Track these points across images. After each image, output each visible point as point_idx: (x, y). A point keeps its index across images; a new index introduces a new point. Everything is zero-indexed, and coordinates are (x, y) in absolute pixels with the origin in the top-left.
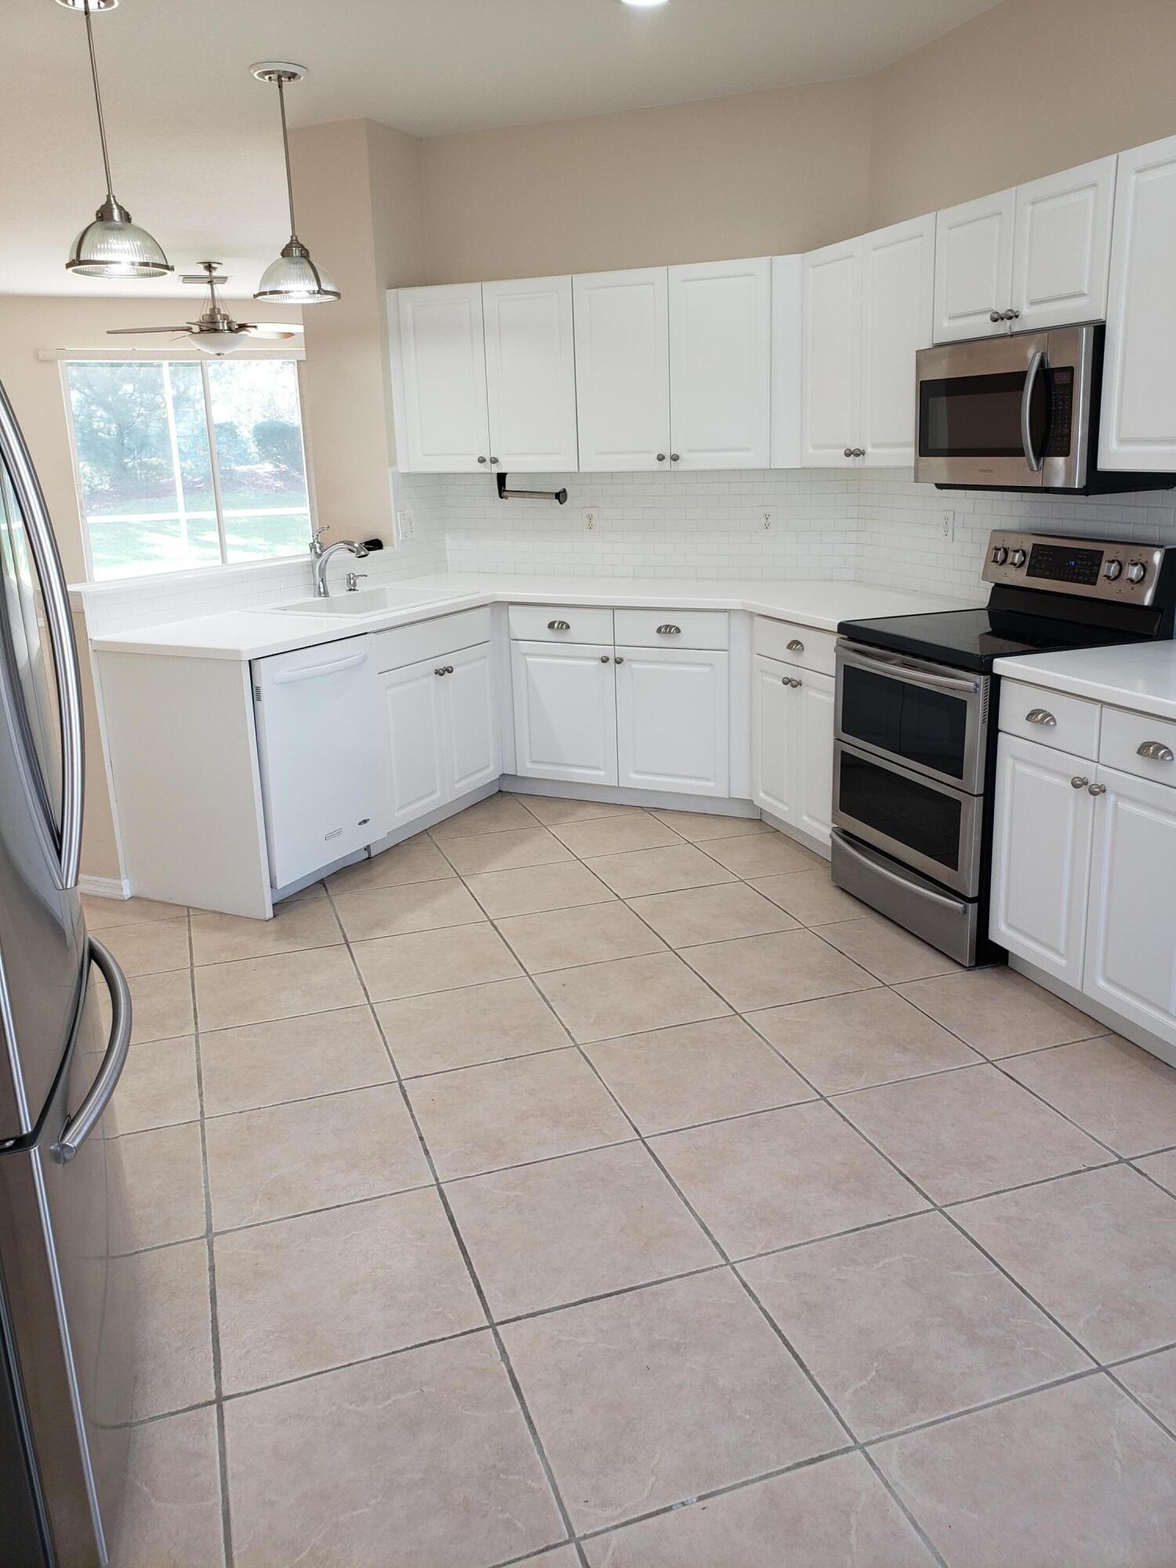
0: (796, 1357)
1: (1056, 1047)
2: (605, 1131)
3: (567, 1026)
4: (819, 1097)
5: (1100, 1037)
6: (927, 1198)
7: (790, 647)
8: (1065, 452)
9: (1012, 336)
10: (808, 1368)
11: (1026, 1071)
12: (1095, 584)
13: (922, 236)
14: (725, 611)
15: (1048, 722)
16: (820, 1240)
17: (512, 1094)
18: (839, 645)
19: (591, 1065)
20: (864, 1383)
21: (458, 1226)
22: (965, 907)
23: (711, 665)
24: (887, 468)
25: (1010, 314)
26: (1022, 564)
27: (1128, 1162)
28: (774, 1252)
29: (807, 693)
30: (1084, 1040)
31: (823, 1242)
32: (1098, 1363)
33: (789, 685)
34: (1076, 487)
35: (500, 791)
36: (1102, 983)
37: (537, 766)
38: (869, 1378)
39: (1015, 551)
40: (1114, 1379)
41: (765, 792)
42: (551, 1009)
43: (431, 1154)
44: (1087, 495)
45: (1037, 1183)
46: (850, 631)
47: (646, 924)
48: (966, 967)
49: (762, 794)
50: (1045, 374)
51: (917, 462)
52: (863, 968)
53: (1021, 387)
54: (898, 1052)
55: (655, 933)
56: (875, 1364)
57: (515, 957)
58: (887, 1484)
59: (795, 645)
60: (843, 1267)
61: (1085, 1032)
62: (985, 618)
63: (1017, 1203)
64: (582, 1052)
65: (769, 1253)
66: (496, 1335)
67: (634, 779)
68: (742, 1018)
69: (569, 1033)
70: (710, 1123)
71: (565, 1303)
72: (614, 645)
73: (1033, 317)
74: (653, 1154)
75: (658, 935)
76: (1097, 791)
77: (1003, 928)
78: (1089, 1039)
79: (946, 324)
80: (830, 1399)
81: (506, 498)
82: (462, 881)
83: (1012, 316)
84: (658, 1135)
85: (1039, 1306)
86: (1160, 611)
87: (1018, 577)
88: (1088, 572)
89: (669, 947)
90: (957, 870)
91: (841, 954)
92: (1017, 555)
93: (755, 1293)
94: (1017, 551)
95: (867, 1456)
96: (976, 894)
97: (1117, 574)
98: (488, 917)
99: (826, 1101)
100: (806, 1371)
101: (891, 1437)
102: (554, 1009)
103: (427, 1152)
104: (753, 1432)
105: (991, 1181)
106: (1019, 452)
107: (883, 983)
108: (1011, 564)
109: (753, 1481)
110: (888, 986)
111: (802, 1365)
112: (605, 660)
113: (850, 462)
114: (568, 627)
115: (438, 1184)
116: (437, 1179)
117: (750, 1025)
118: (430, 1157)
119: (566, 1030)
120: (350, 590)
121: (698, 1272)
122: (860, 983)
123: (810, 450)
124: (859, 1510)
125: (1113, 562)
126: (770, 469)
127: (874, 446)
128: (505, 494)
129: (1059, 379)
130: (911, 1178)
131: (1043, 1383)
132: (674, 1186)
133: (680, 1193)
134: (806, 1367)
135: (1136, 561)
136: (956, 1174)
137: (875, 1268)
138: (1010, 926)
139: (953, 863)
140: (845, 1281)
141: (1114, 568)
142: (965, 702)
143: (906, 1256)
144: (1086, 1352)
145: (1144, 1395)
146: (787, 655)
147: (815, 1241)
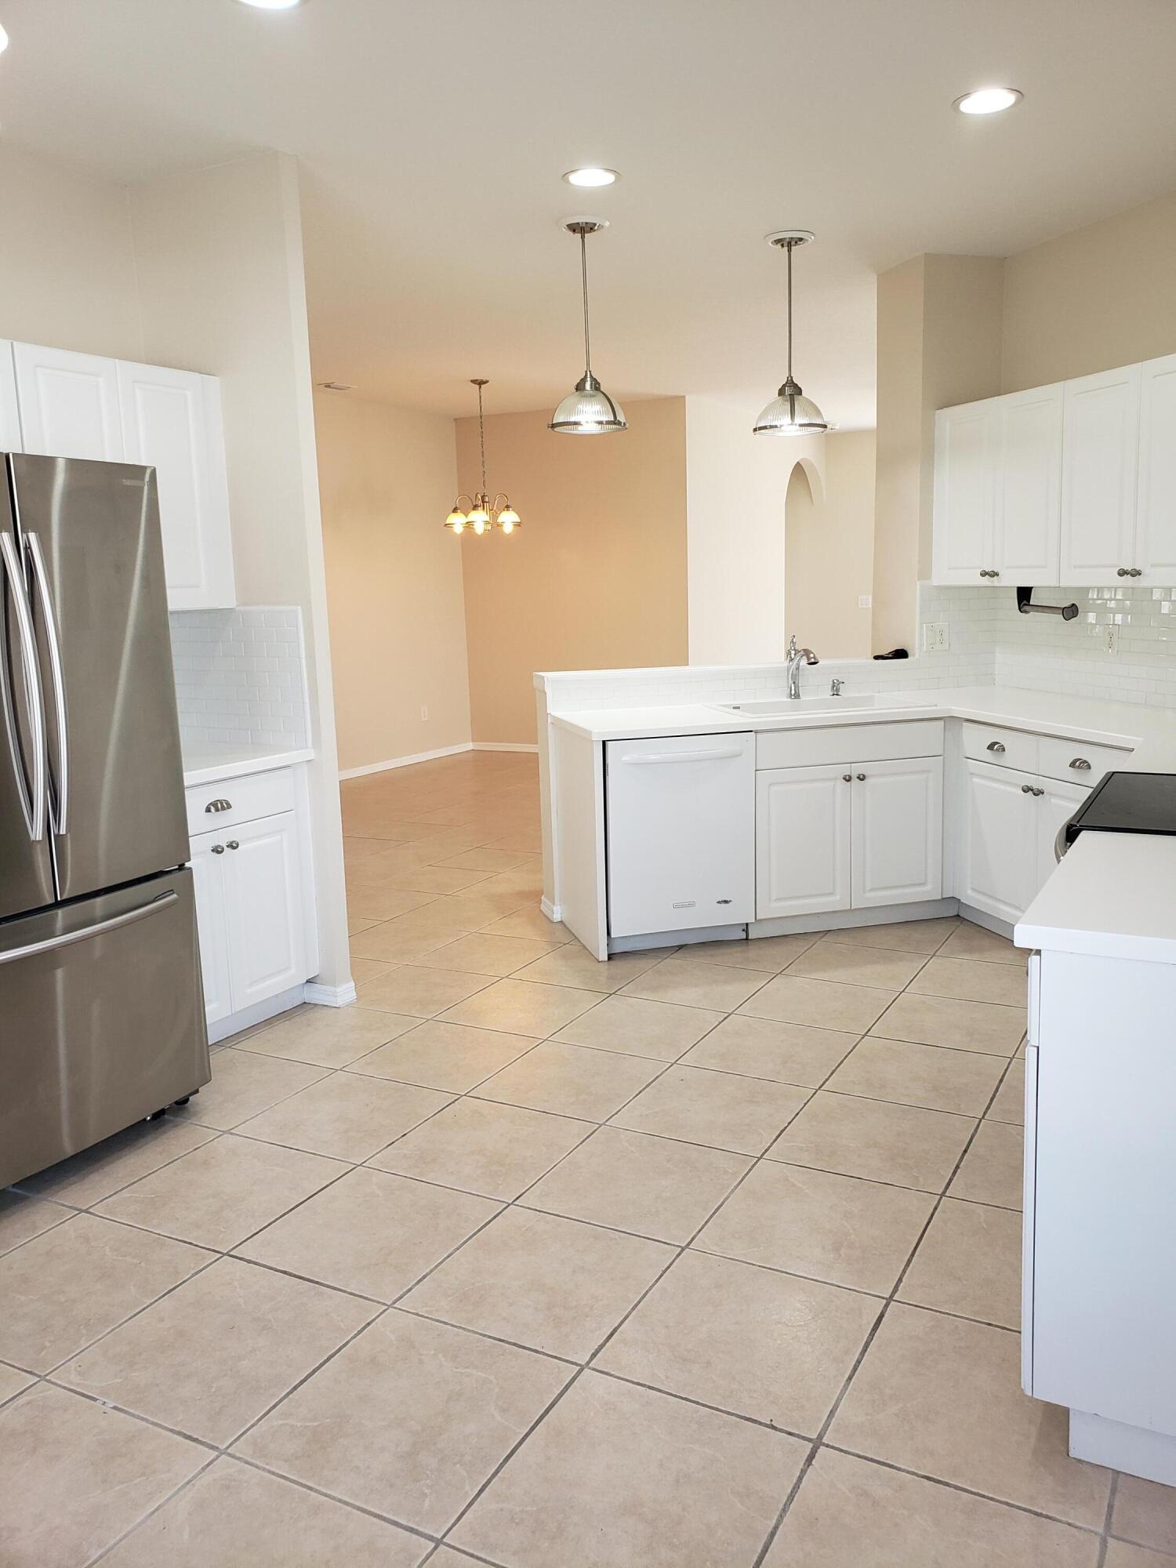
35: (958, 915)
37: (975, 895)
72: (1038, 775)
81: (1026, 612)
112: (1026, 790)
114: (1004, 749)
120: (834, 695)
128: (1027, 608)
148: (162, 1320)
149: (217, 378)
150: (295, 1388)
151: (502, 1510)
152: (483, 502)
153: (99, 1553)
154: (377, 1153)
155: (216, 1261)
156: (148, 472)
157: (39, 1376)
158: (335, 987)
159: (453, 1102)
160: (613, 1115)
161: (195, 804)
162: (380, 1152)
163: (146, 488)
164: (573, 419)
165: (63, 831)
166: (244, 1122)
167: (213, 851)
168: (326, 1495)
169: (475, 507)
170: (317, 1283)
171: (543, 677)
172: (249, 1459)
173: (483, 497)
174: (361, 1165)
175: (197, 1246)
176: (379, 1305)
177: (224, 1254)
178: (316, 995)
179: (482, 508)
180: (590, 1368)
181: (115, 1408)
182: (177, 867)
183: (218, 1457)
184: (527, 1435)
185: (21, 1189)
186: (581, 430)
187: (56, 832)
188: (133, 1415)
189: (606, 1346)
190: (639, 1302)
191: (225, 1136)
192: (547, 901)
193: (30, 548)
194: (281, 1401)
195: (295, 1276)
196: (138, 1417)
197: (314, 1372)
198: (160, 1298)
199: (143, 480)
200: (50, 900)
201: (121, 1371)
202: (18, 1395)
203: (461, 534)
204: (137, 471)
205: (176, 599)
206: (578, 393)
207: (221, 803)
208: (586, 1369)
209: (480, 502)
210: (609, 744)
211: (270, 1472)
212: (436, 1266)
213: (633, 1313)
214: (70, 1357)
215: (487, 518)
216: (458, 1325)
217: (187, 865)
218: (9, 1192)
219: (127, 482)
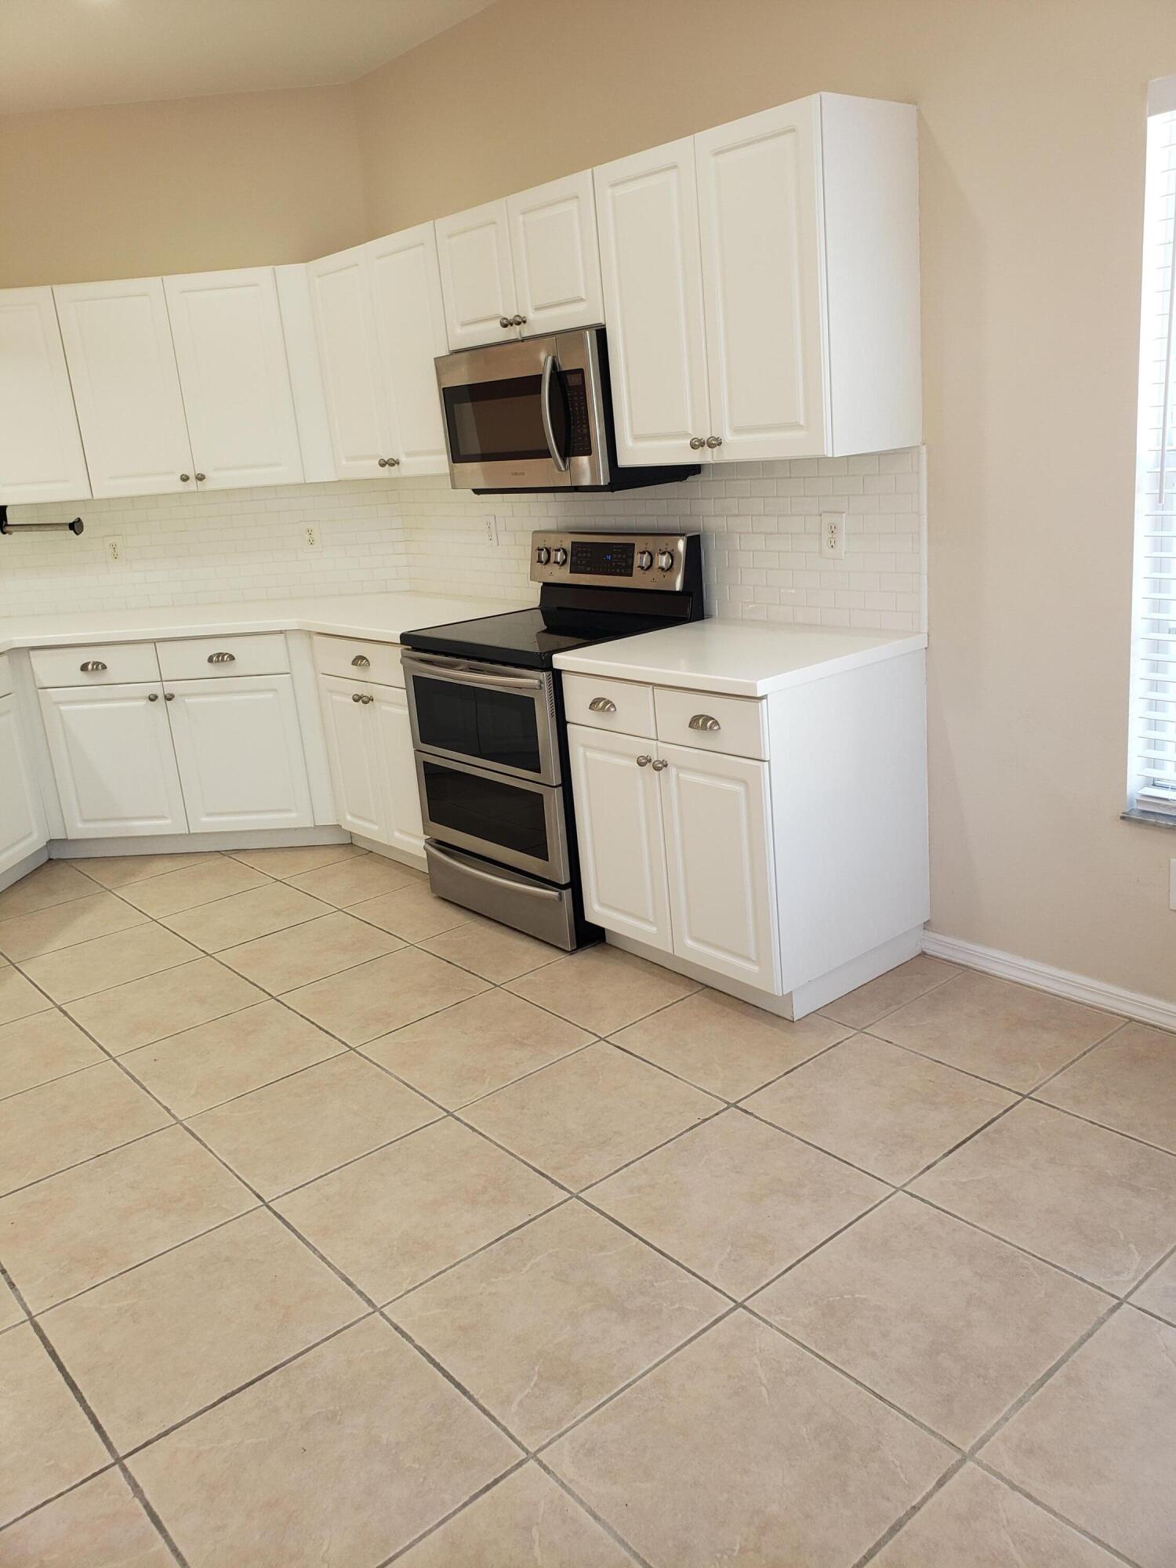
0: (458, 1385)
1: (658, 1011)
2: (224, 1206)
3: (165, 1104)
4: (445, 1114)
5: (695, 993)
6: (562, 1188)
7: (354, 663)
8: (588, 452)
9: (523, 341)
10: (472, 1393)
11: (635, 1040)
12: (631, 575)
13: (423, 244)
14: (281, 632)
15: (608, 709)
16: (465, 1259)
17: (110, 1192)
18: (403, 656)
19: (198, 1139)
20: (528, 1390)
21: (62, 1360)
22: (560, 894)
23: (276, 690)
24: (425, 477)
25: (518, 319)
26: (565, 562)
27: (735, 1105)
28: (421, 1284)
29: (380, 708)
30: (682, 1000)
31: (469, 1260)
32: (734, 1301)
33: (361, 701)
34: (602, 484)
35: (50, 859)
36: (689, 942)
37: (92, 825)
38: (532, 1385)
39: (556, 550)
40: (751, 1312)
41: (353, 815)
42: (144, 1089)
43: (18, 1286)
44: (613, 492)
45: (661, 1146)
46: (410, 640)
47: (241, 976)
48: (569, 952)
49: (349, 817)
50: (559, 376)
51: (452, 469)
52: (474, 974)
53: (538, 390)
54: (516, 1050)
55: (252, 983)
56: (536, 1369)
57: (94, 1040)
58: (563, 1485)
59: (359, 660)
60: (493, 1280)
61: (682, 992)
62: (538, 617)
63: (645, 1171)
64: (187, 1129)
65: (416, 1287)
66: (124, 1469)
67: (205, 823)
68: (358, 1052)
69: (168, 1111)
70: (337, 1169)
71: (201, 1408)
72: (162, 681)
73: (541, 322)
74: (280, 1217)
75: (255, 985)
76: (661, 766)
77: (597, 907)
78: (687, 997)
79: (459, 331)
80: (497, 1418)
81: (10, 533)
82: (17, 968)
83: (520, 321)
84: (283, 1195)
85: (677, 1263)
86: (690, 594)
87: (562, 575)
88: (624, 564)
89: (270, 995)
90: (548, 860)
91: (449, 964)
92: (559, 554)
93: (407, 1332)
94: (559, 550)
95: (540, 1463)
96: (568, 880)
97: (649, 563)
98: (54, 1003)
99: (454, 1116)
100: (471, 1398)
101: (560, 1436)
102: (148, 1088)
103: (12, 1285)
104: (425, 1479)
105: (618, 1155)
106: (546, 454)
107: (494, 984)
108: (554, 562)
109: (431, 1531)
110: (499, 986)
111: (465, 1392)
112: (153, 698)
113: (386, 471)
114: (104, 667)
115: (31, 1318)
116: (29, 1313)
117: (366, 1058)
118: (17, 1290)
119: (165, 1108)
121: (345, 1328)
122: (472, 989)
123: (344, 462)
124: (540, 1520)
125: (644, 553)
126: (306, 483)
127: (408, 455)
128: (7, 529)
129: (573, 381)
130: (545, 1172)
131: (691, 1336)
132: (308, 1244)
133: (315, 1250)
134: (469, 1392)
135: (664, 550)
136: (587, 1157)
137: (524, 1272)
138: (602, 905)
139: (544, 856)
140: (495, 1294)
141: (646, 558)
142: (533, 699)
143: (550, 1251)
144: (724, 1294)
145: (777, 1318)
146: (354, 672)
147: (461, 1261)
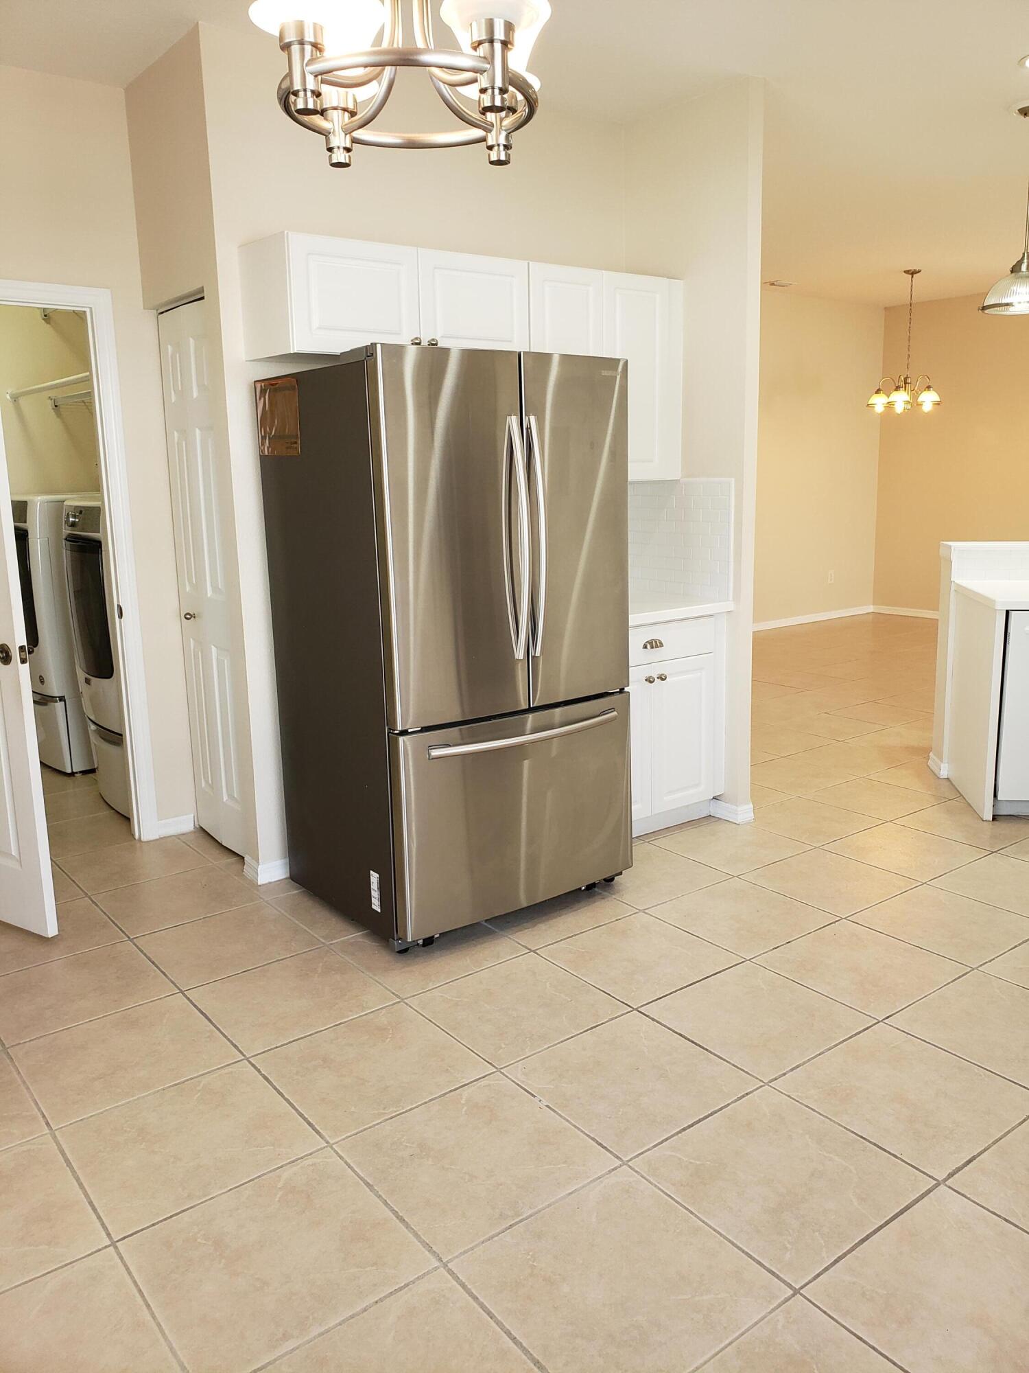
148: (584, 1049)
149: (682, 281)
150: (684, 1130)
151: (854, 1283)
152: (905, 383)
153: (530, 1212)
154: (764, 953)
155: (627, 1013)
156: (621, 364)
157: (497, 1068)
158: (737, 806)
159: (834, 923)
160: (986, 963)
161: (636, 641)
162: (766, 952)
163: (618, 377)
164: (1005, 301)
165: (538, 654)
166: (656, 906)
167: (646, 680)
168: (703, 1222)
169: (897, 388)
170: (707, 1050)
171: (950, 546)
172: (645, 1175)
173: (905, 379)
174: (749, 960)
175: (614, 997)
176: (757, 1080)
177: (634, 1009)
178: (719, 810)
179: (904, 388)
180: (946, 1185)
181: (547, 1106)
182: (618, 690)
183: (621, 1166)
184: (881, 1227)
185: (490, 925)
186: (1012, 311)
187: (533, 654)
188: (560, 1115)
189: (964, 1170)
190: (1000, 1139)
191: (641, 913)
192: (935, 758)
193: (530, 428)
194: (672, 1136)
195: (689, 1040)
196: (565, 1119)
197: (699, 1121)
198: (585, 1031)
199: (617, 370)
200: (524, 706)
201: (553, 1080)
202: (480, 1078)
203: (881, 414)
204: (612, 363)
205: (635, 472)
206: (1013, 274)
207: (656, 642)
208: (942, 1185)
209: (903, 383)
210: (1012, 614)
211: (660, 1189)
212: (809, 1060)
213: (992, 1148)
214: (518, 1059)
215: (908, 398)
216: (825, 1114)
217: (626, 689)
218: (481, 924)
219: (605, 373)
